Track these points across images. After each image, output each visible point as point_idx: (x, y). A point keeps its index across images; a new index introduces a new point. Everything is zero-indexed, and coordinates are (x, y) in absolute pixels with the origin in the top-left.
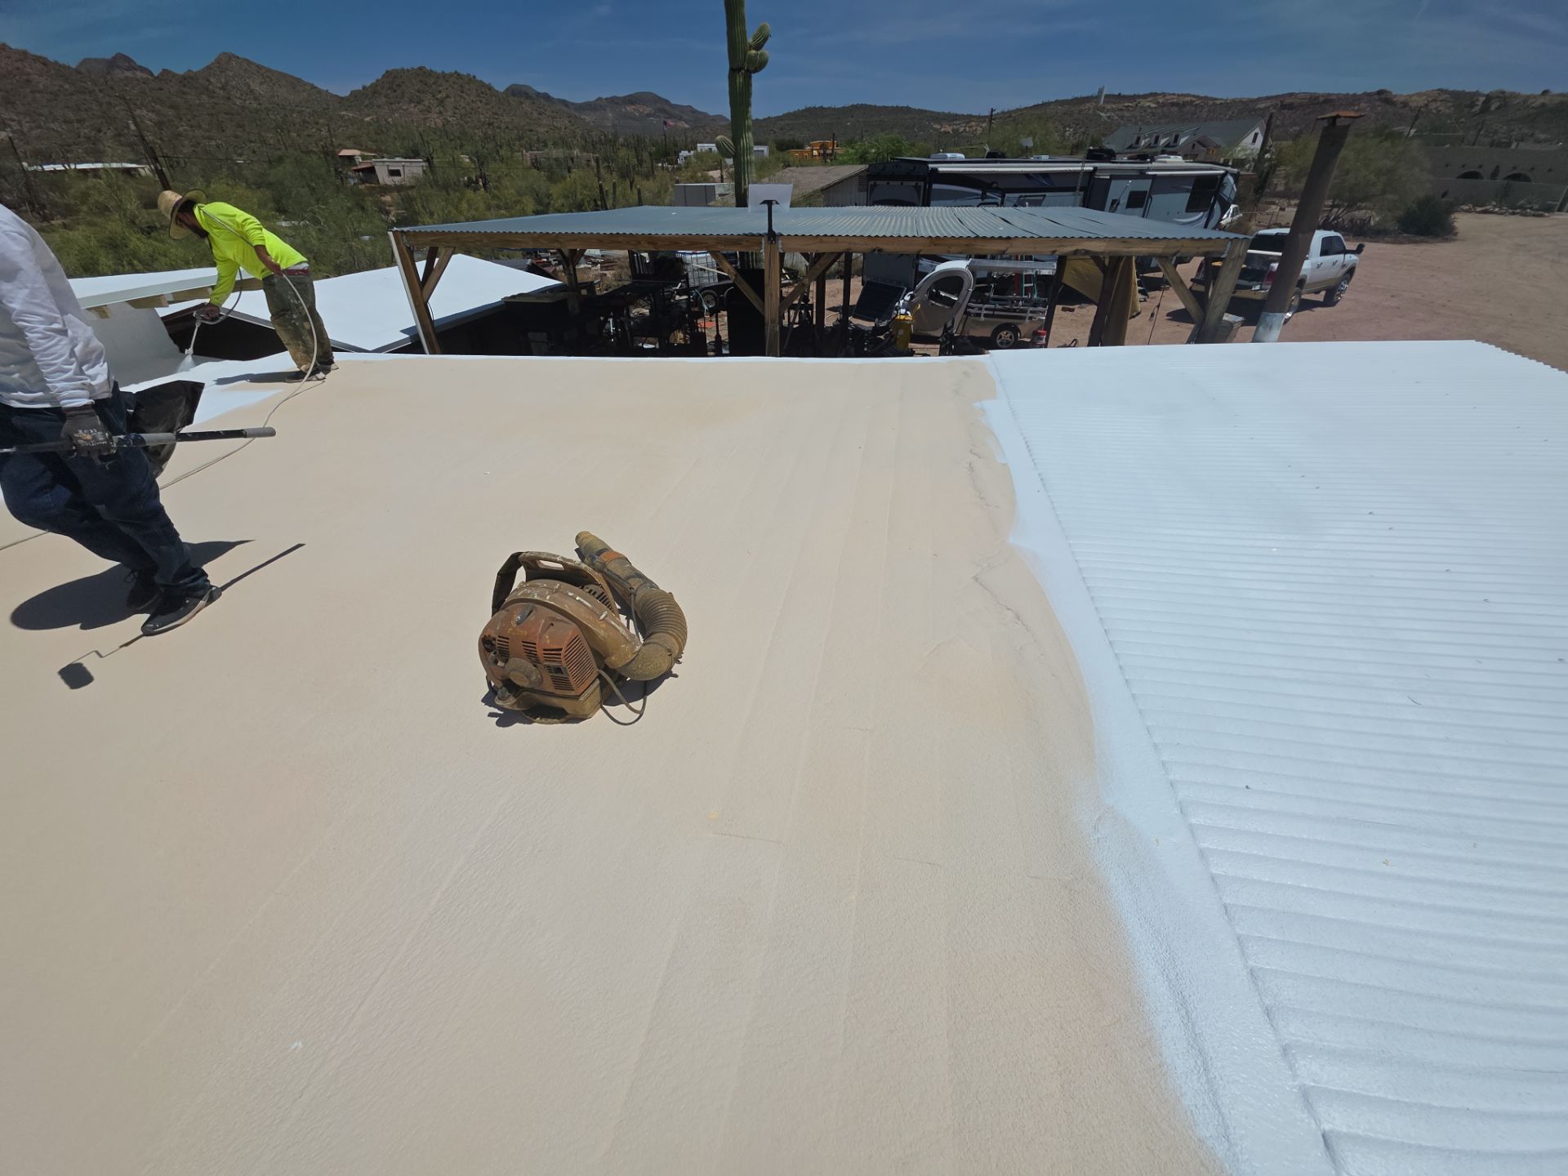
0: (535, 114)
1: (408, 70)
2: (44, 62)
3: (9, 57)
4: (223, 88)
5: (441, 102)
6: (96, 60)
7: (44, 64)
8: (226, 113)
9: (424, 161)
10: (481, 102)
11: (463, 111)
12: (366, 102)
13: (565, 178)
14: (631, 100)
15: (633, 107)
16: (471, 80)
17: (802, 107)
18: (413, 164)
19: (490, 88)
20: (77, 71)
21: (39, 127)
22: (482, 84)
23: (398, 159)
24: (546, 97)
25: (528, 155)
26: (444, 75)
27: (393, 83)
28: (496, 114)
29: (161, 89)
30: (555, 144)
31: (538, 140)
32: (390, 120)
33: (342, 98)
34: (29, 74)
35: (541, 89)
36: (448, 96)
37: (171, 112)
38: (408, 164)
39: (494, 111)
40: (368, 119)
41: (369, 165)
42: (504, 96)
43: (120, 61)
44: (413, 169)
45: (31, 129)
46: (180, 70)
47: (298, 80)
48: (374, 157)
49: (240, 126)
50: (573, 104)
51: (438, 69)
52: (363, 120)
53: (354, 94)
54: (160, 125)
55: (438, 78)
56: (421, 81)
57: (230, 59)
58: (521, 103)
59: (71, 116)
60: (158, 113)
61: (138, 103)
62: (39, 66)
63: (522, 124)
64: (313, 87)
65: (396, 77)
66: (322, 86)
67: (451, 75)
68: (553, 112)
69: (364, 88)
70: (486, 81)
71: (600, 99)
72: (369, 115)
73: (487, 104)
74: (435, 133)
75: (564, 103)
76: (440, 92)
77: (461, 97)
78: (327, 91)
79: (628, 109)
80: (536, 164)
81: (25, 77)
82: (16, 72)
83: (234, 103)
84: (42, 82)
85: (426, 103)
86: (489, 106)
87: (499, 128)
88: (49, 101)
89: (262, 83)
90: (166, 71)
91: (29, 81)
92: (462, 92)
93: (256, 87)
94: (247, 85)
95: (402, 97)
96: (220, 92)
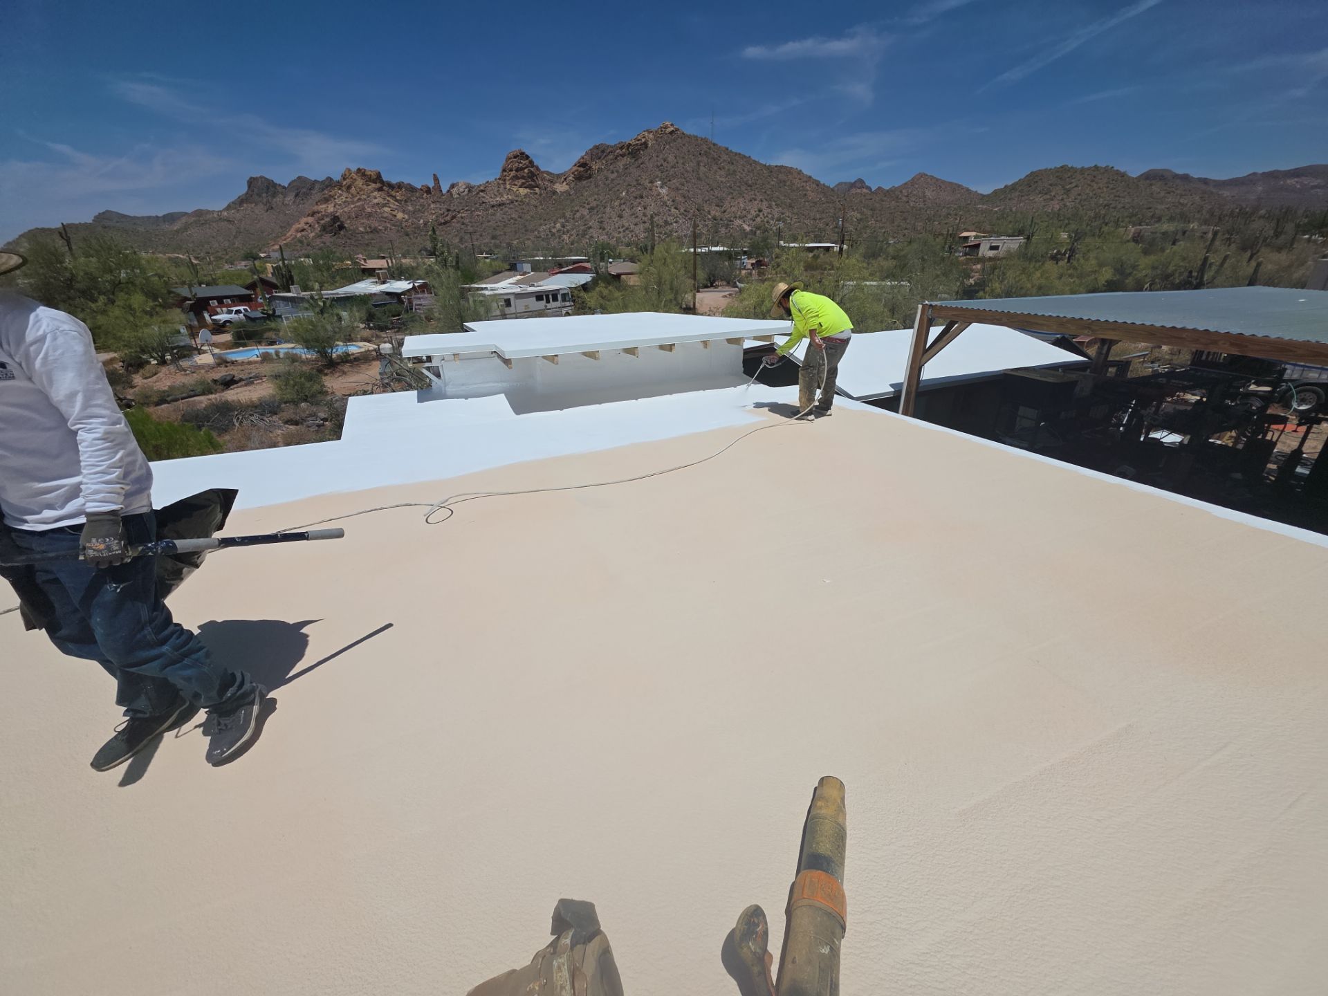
0: (1163, 194)
1: (1051, 169)
2: (818, 183)
3: (800, 179)
4: (907, 196)
5: (1068, 192)
6: (845, 183)
7: (818, 185)
8: (901, 212)
9: (1024, 238)
10: (1108, 187)
11: (1084, 197)
12: (1003, 196)
13: (1163, 250)
14: (1296, 173)
15: (1296, 179)
16: (1107, 170)
18: (1013, 241)
19: (1123, 175)
20: (832, 190)
21: (799, 222)
22: (1118, 172)
23: (1003, 238)
24: (1185, 178)
25: (1132, 230)
26: (1083, 170)
27: (1033, 181)
28: (1119, 196)
29: (871, 199)
30: (1171, 219)
31: (1152, 217)
32: (1014, 209)
33: (985, 196)
34: (808, 190)
35: (1180, 172)
36: (1076, 186)
37: (869, 213)
38: (1010, 241)
39: (1117, 194)
40: (996, 209)
41: (978, 242)
42: (1135, 181)
43: (860, 183)
44: (1012, 244)
45: (795, 223)
46: (887, 187)
47: (959, 186)
48: (984, 237)
49: (905, 219)
50: (1214, 181)
51: (1079, 166)
52: (992, 210)
53: (995, 192)
54: (859, 221)
55: (1076, 172)
56: (1057, 177)
57: (922, 177)
58: (1151, 185)
59: (818, 216)
60: (862, 213)
61: (855, 208)
62: (814, 186)
63: (1141, 204)
64: (968, 190)
65: (1037, 176)
66: (973, 188)
67: (1089, 169)
68: (1185, 190)
69: (1006, 186)
70: (1122, 170)
71: (1254, 174)
72: (997, 207)
73: (1112, 189)
74: (1048, 216)
75: (1205, 181)
76: (1071, 183)
77: (1090, 185)
78: (976, 192)
79: (1289, 182)
80: (1137, 239)
81: (804, 192)
82: (801, 188)
83: (909, 205)
84: (811, 195)
85: (1053, 194)
86: (1114, 191)
87: (1115, 208)
88: (811, 207)
89: (933, 191)
90: (879, 188)
91: (805, 195)
92: (1093, 181)
93: (929, 194)
94: (924, 193)
95: (1035, 190)
96: (904, 199)
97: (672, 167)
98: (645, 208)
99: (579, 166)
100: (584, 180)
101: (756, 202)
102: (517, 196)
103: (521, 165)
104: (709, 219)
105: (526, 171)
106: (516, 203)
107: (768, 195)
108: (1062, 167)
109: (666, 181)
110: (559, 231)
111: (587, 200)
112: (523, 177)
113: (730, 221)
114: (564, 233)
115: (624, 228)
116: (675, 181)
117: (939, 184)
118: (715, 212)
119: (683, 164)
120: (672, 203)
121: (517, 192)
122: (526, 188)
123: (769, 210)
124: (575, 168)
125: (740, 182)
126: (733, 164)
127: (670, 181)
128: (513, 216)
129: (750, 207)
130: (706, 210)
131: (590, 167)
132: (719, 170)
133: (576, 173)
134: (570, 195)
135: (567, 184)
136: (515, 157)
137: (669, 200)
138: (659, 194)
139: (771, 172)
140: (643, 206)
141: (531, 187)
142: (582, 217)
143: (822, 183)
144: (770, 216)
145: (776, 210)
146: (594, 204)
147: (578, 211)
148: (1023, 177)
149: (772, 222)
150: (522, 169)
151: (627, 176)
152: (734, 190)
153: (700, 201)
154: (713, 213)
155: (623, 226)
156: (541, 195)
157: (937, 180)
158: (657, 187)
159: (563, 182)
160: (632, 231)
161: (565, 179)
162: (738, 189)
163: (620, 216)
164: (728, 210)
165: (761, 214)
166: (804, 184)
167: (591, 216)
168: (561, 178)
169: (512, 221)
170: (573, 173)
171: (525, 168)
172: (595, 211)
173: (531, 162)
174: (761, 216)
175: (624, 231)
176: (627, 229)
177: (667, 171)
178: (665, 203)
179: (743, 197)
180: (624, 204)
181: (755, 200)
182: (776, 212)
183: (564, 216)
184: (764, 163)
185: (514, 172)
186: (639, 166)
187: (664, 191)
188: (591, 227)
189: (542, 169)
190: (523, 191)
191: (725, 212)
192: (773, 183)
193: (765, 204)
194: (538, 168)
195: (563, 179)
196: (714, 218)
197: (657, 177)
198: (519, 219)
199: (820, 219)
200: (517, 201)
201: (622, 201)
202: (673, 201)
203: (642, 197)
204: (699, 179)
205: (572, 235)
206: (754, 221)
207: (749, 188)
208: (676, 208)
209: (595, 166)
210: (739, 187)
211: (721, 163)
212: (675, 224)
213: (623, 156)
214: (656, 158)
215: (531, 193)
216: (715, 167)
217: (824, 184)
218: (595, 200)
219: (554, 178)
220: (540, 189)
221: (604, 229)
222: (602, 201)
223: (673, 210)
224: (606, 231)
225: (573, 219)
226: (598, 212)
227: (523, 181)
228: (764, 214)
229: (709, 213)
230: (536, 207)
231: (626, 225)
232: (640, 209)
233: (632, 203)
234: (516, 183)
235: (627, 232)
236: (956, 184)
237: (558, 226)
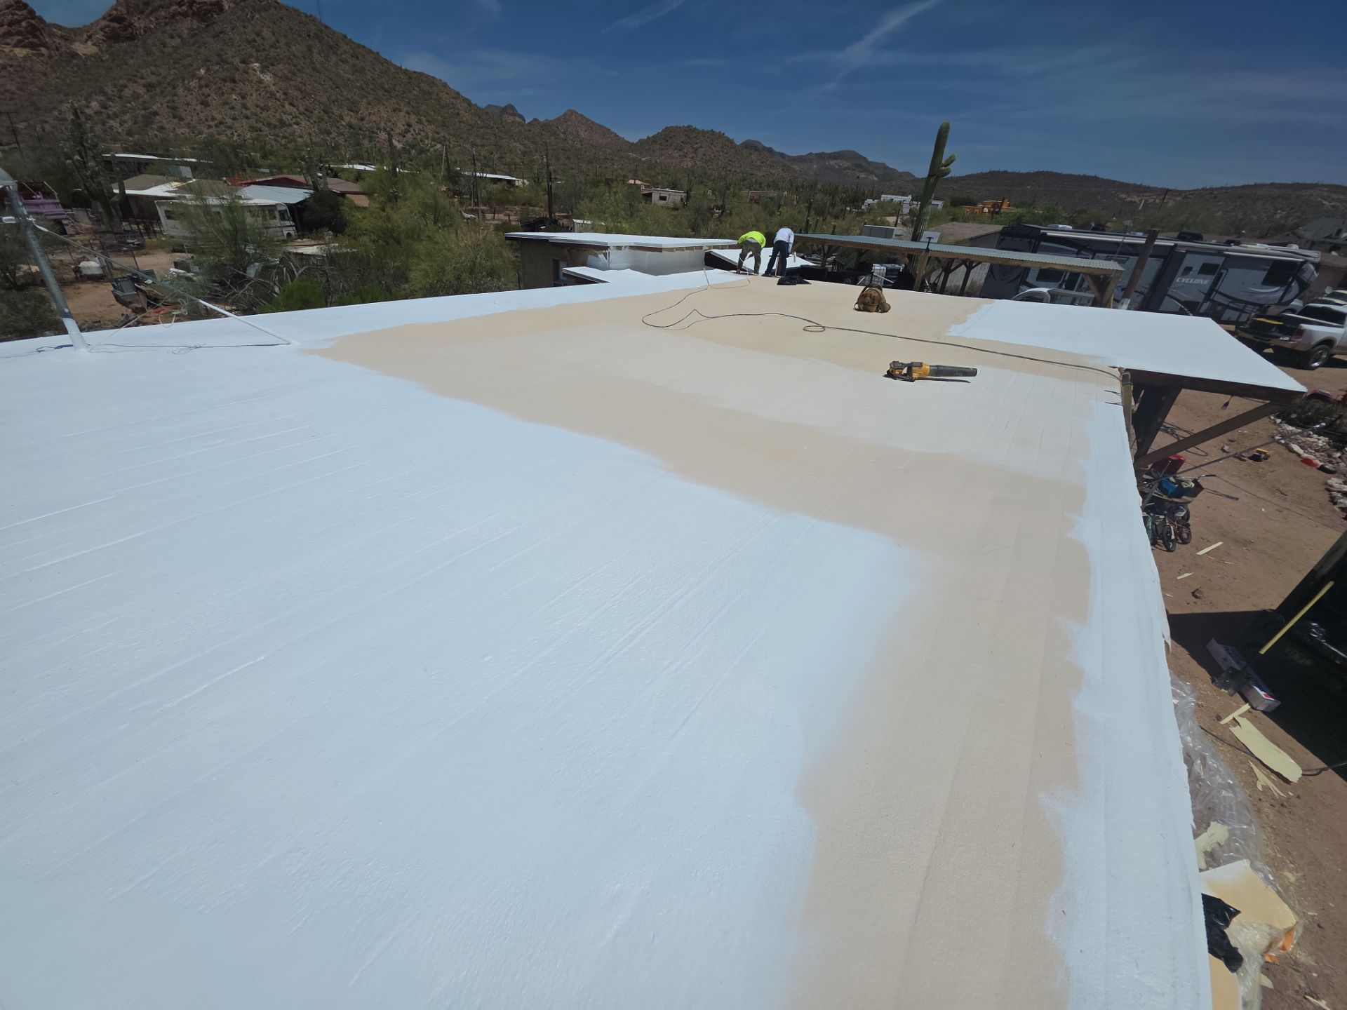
0: (758, 163)
1: (680, 127)
2: (469, 103)
3: (448, 94)
4: (564, 133)
5: (696, 150)
6: (496, 107)
7: (469, 105)
8: (562, 150)
10: (723, 151)
11: (708, 158)
12: (647, 147)
14: (834, 156)
15: (835, 161)
16: (721, 135)
17: (986, 170)
19: (732, 142)
20: (486, 112)
21: (460, 145)
22: (728, 139)
23: (665, 189)
24: (770, 150)
26: (703, 133)
27: (668, 136)
28: (731, 161)
29: (530, 131)
30: (769, 186)
31: (756, 182)
32: (658, 160)
33: (632, 144)
34: (458, 109)
35: (767, 145)
36: (701, 147)
37: (532, 146)
39: (730, 158)
40: (644, 159)
42: (740, 148)
43: (510, 110)
45: (454, 146)
46: (542, 119)
47: (609, 130)
49: (568, 158)
50: (789, 156)
51: (700, 127)
53: (641, 141)
54: (524, 153)
55: (699, 133)
56: (686, 135)
57: (572, 113)
58: (751, 154)
59: (479, 142)
60: (524, 145)
61: (516, 138)
62: (466, 105)
63: (747, 169)
64: (616, 135)
65: (671, 132)
66: (621, 135)
67: (708, 132)
68: (771, 162)
69: (648, 137)
70: (731, 137)
71: (811, 154)
72: (646, 157)
73: (726, 153)
75: (782, 155)
76: (697, 143)
77: (710, 147)
78: (624, 138)
79: (831, 163)
81: (456, 111)
82: (452, 106)
83: (568, 143)
84: (466, 116)
85: (685, 151)
86: (727, 155)
87: (730, 171)
88: (468, 130)
89: (586, 131)
90: (535, 120)
91: (458, 114)
92: (711, 144)
93: (582, 134)
94: (577, 132)
95: (670, 146)
96: (562, 135)
97: (272, 46)
98: (243, 98)
99: (110, 21)
100: (123, 42)
101: (403, 114)
102: (11, 59)
103: (16, 17)
104: (342, 125)
105: (24, 24)
106: (11, 69)
107: (413, 107)
108: (688, 127)
109: (266, 63)
110: (97, 113)
111: (138, 72)
112: (19, 33)
113: (373, 133)
114: (109, 117)
115: (216, 122)
116: (280, 66)
117: (590, 125)
118: (349, 118)
119: (288, 44)
120: (283, 97)
121: (11, 54)
122: (25, 47)
123: (421, 126)
124: (104, 23)
125: (373, 84)
126: (357, 58)
127: (273, 65)
128: (8, 87)
129: (395, 119)
130: (337, 112)
131: (131, 25)
132: (340, 63)
133: (107, 29)
134: (102, 61)
135: (93, 44)
136: (8, 8)
137: (278, 92)
138: (261, 81)
139: (410, 78)
140: (240, 94)
141: (31, 46)
142: (136, 96)
143: (473, 102)
144: (423, 134)
145: (429, 127)
146: (153, 79)
147: (126, 86)
148: (660, 131)
149: (426, 142)
150: (19, 22)
151: (200, 47)
152: (369, 93)
153: (324, 99)
154: (347, 119)
155: (213, 119)
156: (50, 57)
157: (588, 120)
158: (255, 70)
159: (87, 41)
160: (230, 128)
161: (90, 37)
162: (372, 92)
163: (205, 104)
164: (367, 118)
165: (411, 129)
166: (453, 101)
167: (152, 97)
168: (81, 34)
169: (8, 95)
170: (102, 29)
171: (21, 21)
172: (158, 90)
173: (32, 13)
174: (412, 132)
175: (216, 126)
176: (221, 123)
177: (264, 50)
178: (272, 95)
179: (384, 105)
180: (207, 86)
181: (400, 111)
182: (429, 128)
183: (105, 94)
184: (399, 65)
185: (6, 27)
186: (218, 36)
187: (267, 78)
188: (156, 114)
189: (48, 19)
190: (20, 52)
191: (362, 119)
192: (415, 92)
193: (413, 119)
194: (41, 20)
195: (85, 36)
196: (350, 126)
197: (251, 56)
198: (18, 92)
199: (482, 146)
200: (11, 66)
201: (203, 82)
202: (285, 94)
203: (234, 81)
204: (315, 69)
205: (125, 122)
206: (404, 136)
207: (386, 93)
208: (291, 104)
209: (139, 23)
210: (374, 90)
211: (341, 54)
212: (295, 126)
213: (185, 15)
214: (242, 29)
215: (33, 54)
216: (334, 58)
217: (476, 105)
218: (153, 73)
219: (71, 35)
220: (47, 48)
221: (181, 119)
222: (165, 78)
223: (287, 106)
224: (186, 121)
225: (120, 97)
226: (162, 92)
227: (20, 38)
228: (414, 131)
229: (341, 117)
230: (45, 74)
231: (219, 117)
232: (234, 97)
233: (220, 88)
234: (9, 41)
235: (222, 127)
236: (605, 128)
237: (94, 104)
